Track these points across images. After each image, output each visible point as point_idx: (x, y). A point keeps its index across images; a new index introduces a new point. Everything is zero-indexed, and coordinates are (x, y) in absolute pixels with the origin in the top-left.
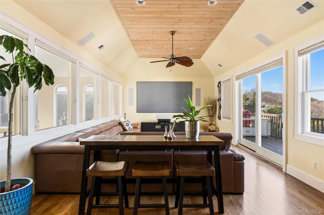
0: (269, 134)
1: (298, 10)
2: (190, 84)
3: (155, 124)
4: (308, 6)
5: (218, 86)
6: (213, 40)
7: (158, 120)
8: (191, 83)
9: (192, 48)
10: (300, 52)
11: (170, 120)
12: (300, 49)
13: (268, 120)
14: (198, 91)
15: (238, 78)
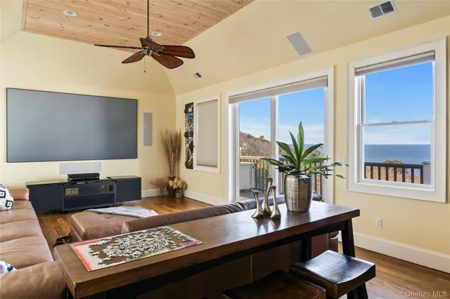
0: (253, 187)
1: (372, 10)
2: (134, 103)
3: (61, 186)
4: (388, 8)
5: (186, 111)
6: (206, 27)
7: (70, 176)
8: (136, 101)
9: (159, 34)
10: (357, 71)
11: (98, 175)
12: (358, 66)
13: (251, 165)
14: (148, 117)
15: (232, 100)
